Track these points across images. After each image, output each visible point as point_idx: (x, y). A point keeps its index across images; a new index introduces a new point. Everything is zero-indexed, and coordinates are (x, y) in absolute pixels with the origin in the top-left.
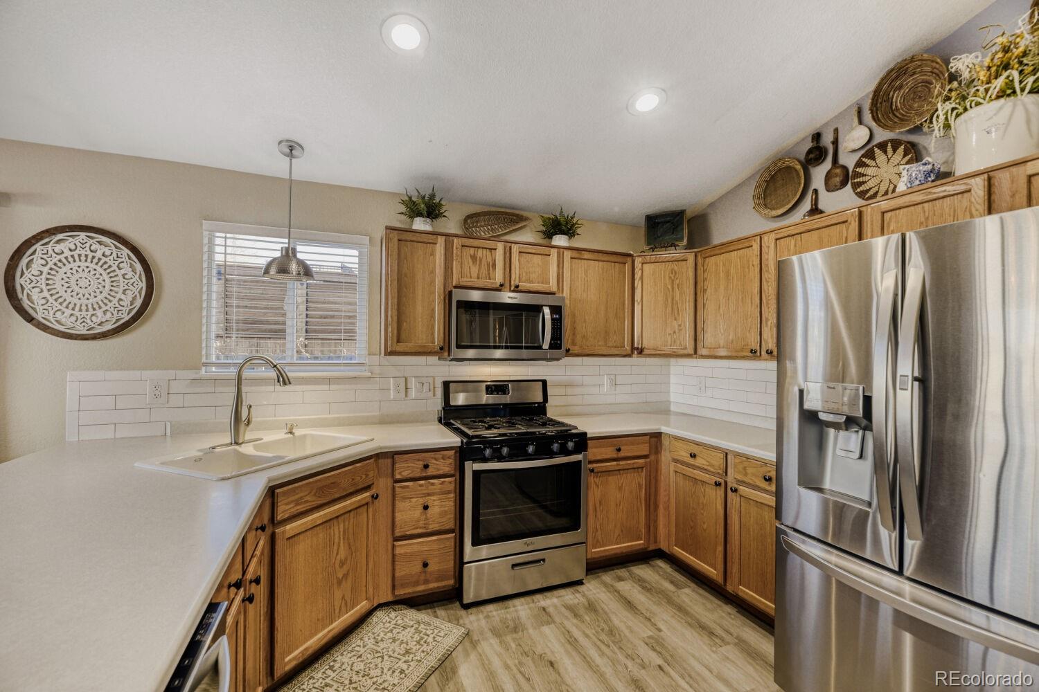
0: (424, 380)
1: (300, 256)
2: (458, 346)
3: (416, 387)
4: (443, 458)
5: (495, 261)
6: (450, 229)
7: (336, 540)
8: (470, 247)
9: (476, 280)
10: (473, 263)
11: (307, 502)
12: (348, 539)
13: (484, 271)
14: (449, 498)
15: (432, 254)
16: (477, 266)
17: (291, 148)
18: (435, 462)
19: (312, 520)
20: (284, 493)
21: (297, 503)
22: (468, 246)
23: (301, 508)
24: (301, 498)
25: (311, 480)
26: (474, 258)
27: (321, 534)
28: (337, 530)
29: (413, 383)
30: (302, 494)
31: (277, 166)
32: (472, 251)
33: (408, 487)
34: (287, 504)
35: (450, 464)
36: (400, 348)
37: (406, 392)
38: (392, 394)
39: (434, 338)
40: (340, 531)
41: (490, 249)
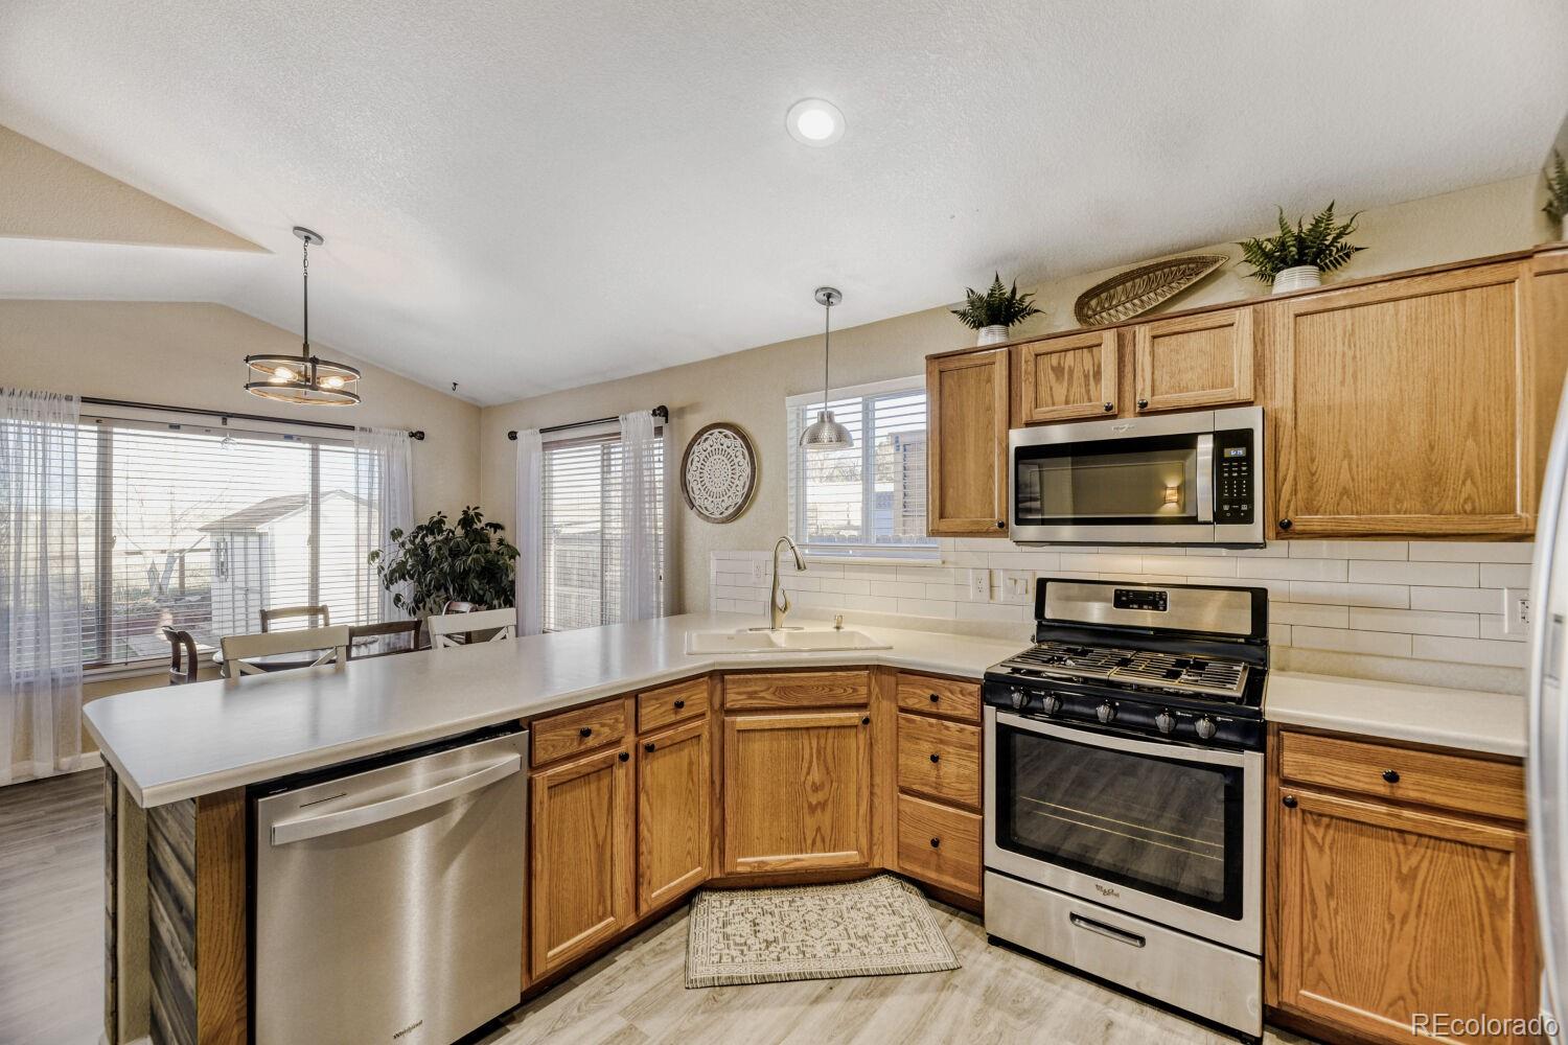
0: (1017, 575)
1: (837, 420)
2: (1019, 522)
3: (1005, 585)
4: (961, 692)
5: (1099, 366)
6: (1059, 327)
7: (807, 756)
8: (1051, 353)
9: (1063, 406)
10: (1058, 379)
11: (763, 698)
12: (825, 761)
13: (1077, 390)
14: (970, 757)
15: (989, 380)
16: (1065, 384)
17: (829, 296)
18: (950, 695)
19: (770, 721)
20: (734, 682)
21: (751, 695)
22: (1047, 354)
23: (756, 703)
24: (756, 692)
25: (769, 676)
26: (1058, 371)
27: (785, 743)
28: (808, 745)
29: (1000, 579)
30: (757, 688)
32: (1054, 359)
33: (913, 721)
34: (739, 693)
35: (973, 704)
36: (943, 524)
37: (991, 591)
38: (972, 593)
39: (993, 510)
40: (811, 748)
41: (1090, 347)
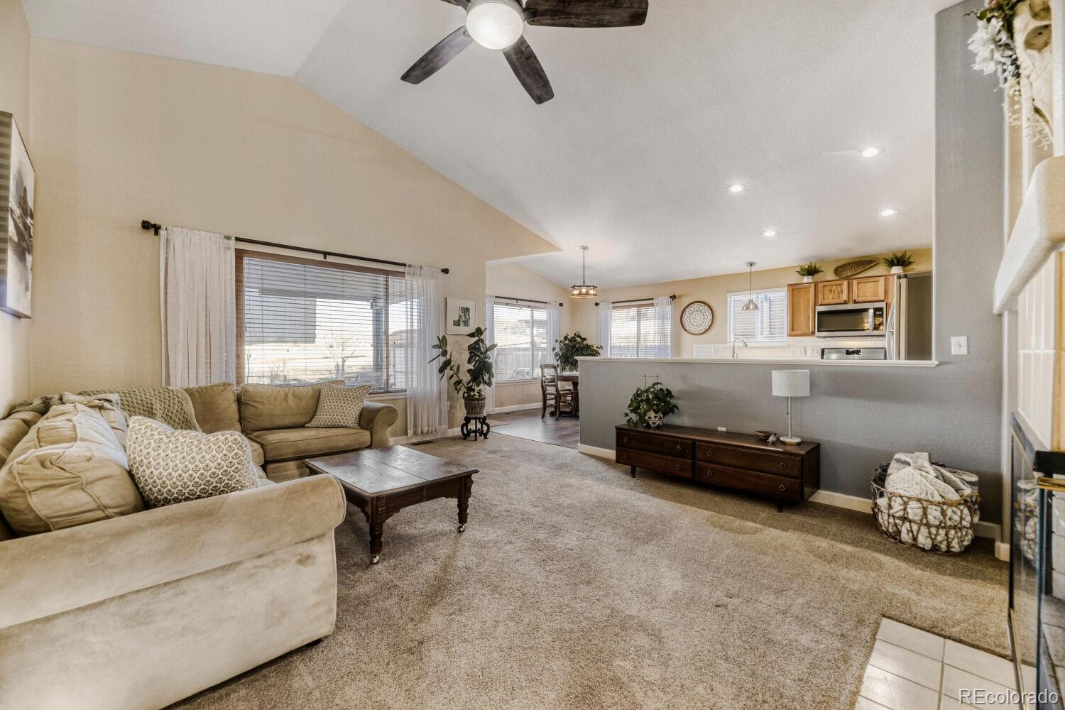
0: (816, 347)
2: (818, 331)
5: (842, 290)
8: (828, 286)
9: (831, 301)
13: (836, 296)
15: (808, 292)
16: (832, 294)
17: (752, 264)
26: (830, 291)
29: (809, 350)
31: (748, 269)
36: (793, 333)
39: (810, 328)
41: (839, 285)
